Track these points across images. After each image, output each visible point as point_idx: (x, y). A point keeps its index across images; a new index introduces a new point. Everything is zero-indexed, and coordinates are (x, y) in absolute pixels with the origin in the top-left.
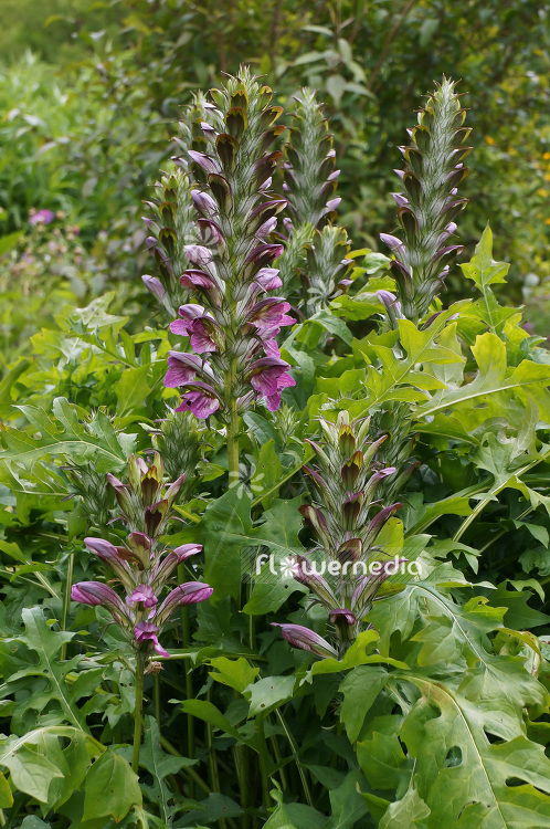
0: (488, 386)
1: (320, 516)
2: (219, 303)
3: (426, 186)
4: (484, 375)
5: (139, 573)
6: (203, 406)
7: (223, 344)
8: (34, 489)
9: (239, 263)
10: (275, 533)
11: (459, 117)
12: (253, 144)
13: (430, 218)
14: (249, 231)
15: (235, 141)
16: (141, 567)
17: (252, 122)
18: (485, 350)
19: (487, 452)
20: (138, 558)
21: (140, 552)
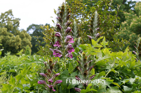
0: (106, 57)
1: (80, 68)
2: (61, 39)
3: (94, 26)
4: (106, 56)
5: (49, 77)
6: (59, 55)
7: (62, 46)
8: (33, 80)
9: (65, 33)
10: (73, 77)
11: (98, 16)
12: (66, 14)
13: (95, 31)
14: (66, 28)
15: (63, 13)
16: (50, 76)
17: (65, 11)
18: (105, 52)
19: (107, 67)
20: (49, 75)
21: (49, 74)
